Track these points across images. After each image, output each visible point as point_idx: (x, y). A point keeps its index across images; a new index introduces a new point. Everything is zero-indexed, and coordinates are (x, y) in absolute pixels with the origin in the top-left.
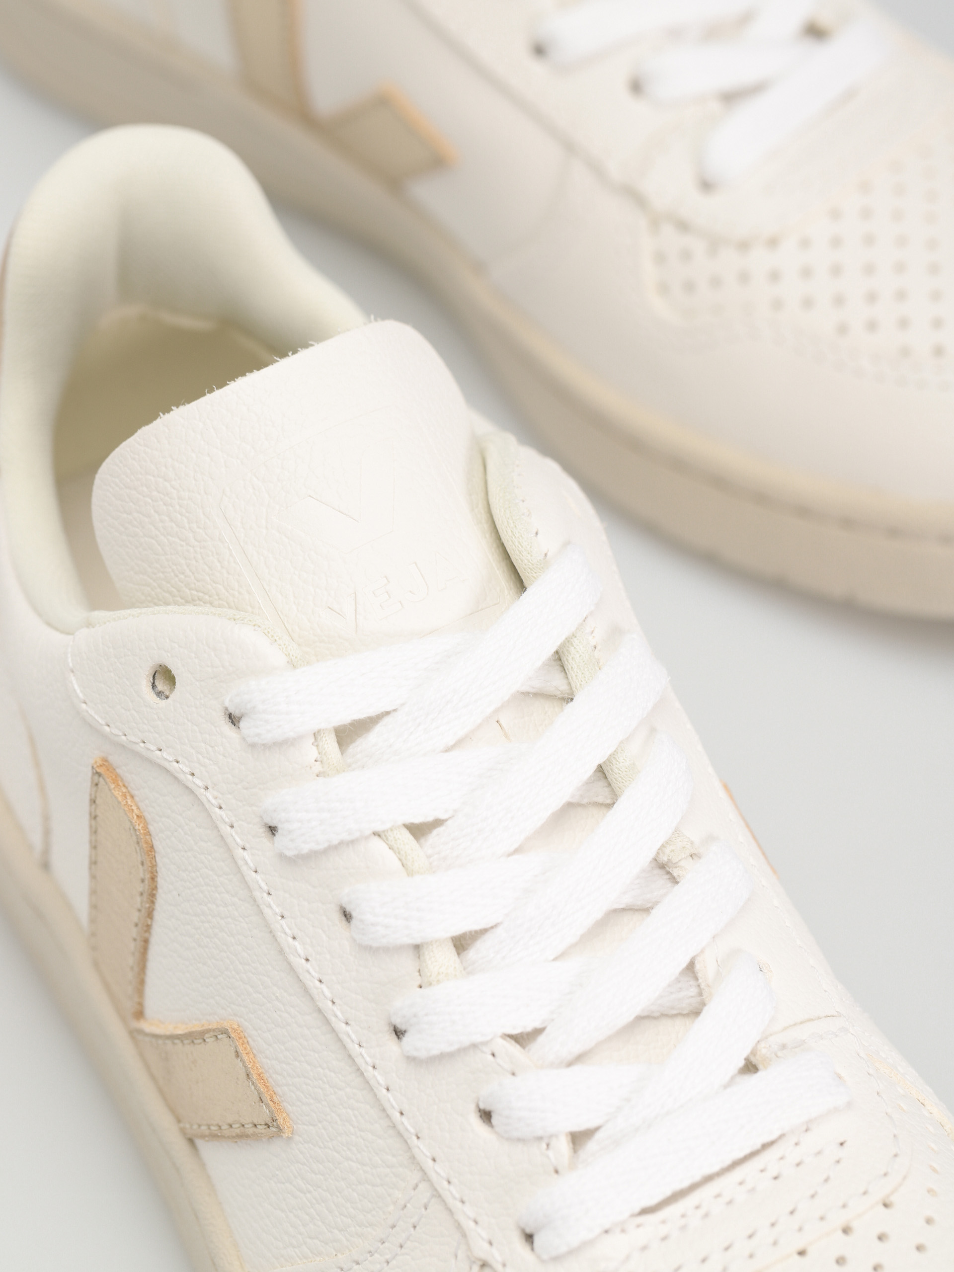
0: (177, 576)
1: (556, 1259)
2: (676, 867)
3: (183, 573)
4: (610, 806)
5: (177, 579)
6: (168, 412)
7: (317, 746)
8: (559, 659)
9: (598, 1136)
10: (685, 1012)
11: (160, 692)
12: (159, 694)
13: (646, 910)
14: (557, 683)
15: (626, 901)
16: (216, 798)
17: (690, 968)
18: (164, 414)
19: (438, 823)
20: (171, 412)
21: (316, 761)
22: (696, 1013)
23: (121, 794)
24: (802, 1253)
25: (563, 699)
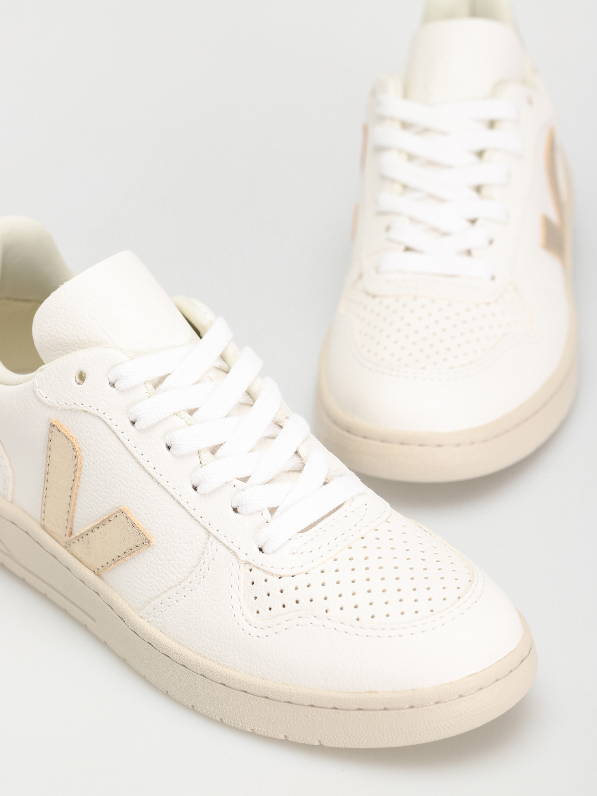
0: (74, 345)
1: (273, 552)
2: (282, 422)
3: (77, 343)
4: (251, 406)
5: (74, 347)
6: (63, 284)
7: (146, 387)
8: (223, 358)
9: (278, 509)
10: (297, 470)
11: (79, 383)
12: (79, 384)
13: (274, 438)
14: (224, 365)
15: (266, 434)
16: (108, 416)
17: (296, 452)
18: (61, 285)
19: (196, 409)
20: (64, 284)
21: (147, 393)
22: (300, 471)
23: (64, 430)
24: (363, 538)
25: (225, 372)
